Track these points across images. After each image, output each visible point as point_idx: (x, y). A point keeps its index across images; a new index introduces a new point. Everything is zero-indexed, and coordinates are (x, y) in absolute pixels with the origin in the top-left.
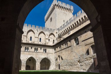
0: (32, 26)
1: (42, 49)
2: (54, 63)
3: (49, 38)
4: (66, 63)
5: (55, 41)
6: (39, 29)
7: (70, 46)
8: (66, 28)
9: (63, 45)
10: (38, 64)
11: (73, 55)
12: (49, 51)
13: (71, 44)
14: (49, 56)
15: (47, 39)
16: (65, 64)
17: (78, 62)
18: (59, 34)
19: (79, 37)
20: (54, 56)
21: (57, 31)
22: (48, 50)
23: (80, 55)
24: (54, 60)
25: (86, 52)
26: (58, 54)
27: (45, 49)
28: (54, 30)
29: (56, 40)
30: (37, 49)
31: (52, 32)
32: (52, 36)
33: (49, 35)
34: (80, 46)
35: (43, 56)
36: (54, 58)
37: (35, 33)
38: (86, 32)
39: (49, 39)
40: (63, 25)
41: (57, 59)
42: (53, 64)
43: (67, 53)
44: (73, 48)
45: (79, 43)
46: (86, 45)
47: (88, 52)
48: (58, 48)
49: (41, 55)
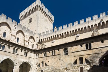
0: (7, 18)
1: (23, 52)
2: (35, 69)
3: (29, 41)
4: (52, 69)
5: (34, 45)
6: (18, 26)
7: (59, 55)
8: (50, 36)
9: (49, 52)
10: (17, 68)
11: (60, 63)
12: (30, 56)
13: (59, 52)
14: (30, 60)
15: (26, 41)
16: (49, 70)
17: (65, 69)
18: (40, 40)
19: (69, 48)
20: (35, 62)
21: (38, 36)
22: (30, 54)
23: (68, 63)
24: (35, 65)
25: (74, 62)
26: (42, 60)
27: (26, 52)
28: (35, 33)
29: (36, 45)
30: (17, 50)
31: (32, 35)
32: (32, 40)
33: (29, 38)
34: (69, 57)
35: (24, 60)
36: (35, 64)
37: (12, 30)
38: (76, 45)
39: (28, 43)
40: (46, 32)
41: (39, 65)
42: (33, 69)
43: (54, 60)
44: (61, 56)
45: (69, 53)
46: (75, 56)
47: (76, 62)
48: (43, 53)
49: (21, 58)
